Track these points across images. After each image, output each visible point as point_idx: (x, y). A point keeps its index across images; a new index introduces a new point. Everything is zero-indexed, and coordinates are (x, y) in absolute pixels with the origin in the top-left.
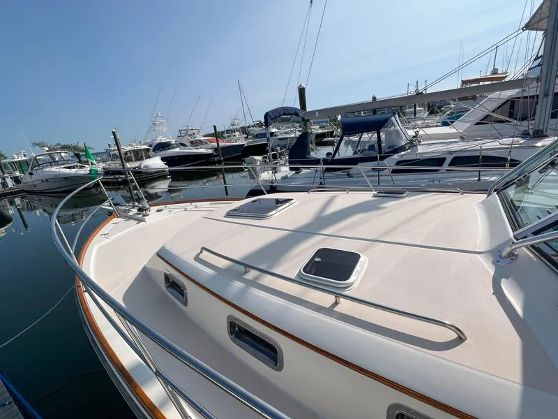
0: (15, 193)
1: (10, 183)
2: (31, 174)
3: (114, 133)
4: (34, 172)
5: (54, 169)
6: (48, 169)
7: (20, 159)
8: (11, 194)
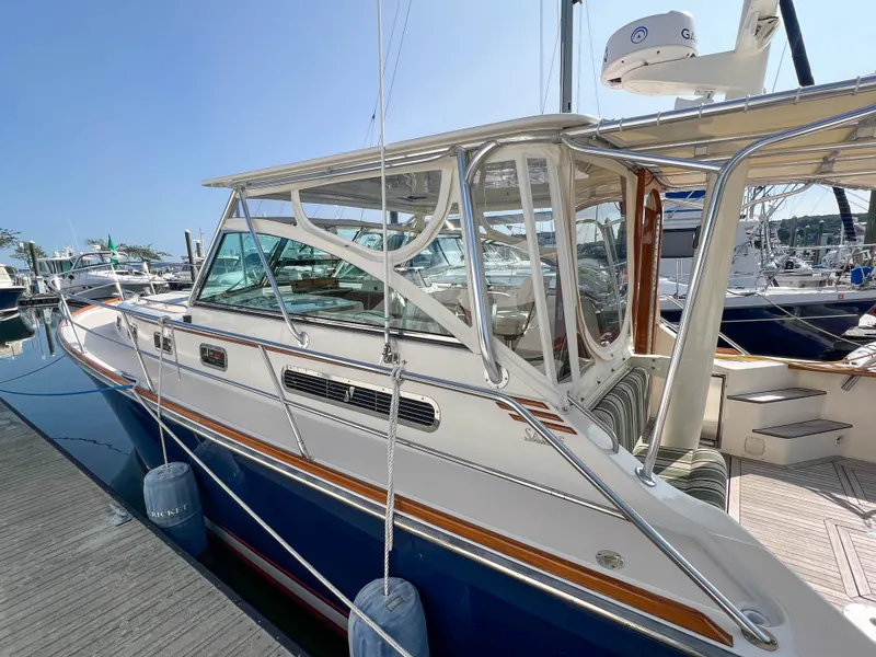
0: (47, 301)
1: (42, 288)
2: (71, 277)
3: (187, 234)
4: (76, 276)
5: (102, 273)
6: (94, 273)
7: (63, 258)
8: (40, 302)
